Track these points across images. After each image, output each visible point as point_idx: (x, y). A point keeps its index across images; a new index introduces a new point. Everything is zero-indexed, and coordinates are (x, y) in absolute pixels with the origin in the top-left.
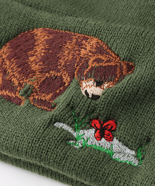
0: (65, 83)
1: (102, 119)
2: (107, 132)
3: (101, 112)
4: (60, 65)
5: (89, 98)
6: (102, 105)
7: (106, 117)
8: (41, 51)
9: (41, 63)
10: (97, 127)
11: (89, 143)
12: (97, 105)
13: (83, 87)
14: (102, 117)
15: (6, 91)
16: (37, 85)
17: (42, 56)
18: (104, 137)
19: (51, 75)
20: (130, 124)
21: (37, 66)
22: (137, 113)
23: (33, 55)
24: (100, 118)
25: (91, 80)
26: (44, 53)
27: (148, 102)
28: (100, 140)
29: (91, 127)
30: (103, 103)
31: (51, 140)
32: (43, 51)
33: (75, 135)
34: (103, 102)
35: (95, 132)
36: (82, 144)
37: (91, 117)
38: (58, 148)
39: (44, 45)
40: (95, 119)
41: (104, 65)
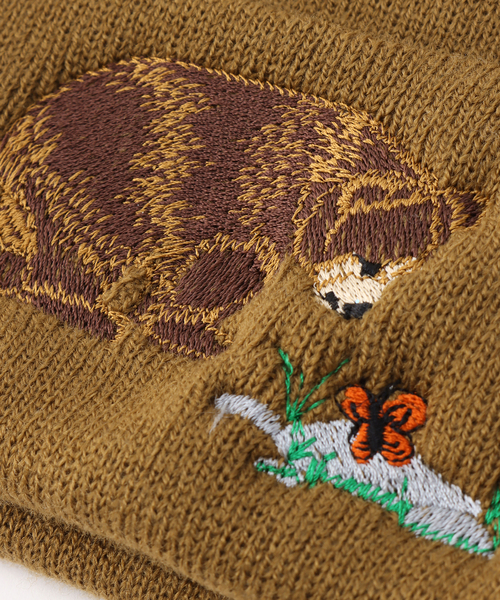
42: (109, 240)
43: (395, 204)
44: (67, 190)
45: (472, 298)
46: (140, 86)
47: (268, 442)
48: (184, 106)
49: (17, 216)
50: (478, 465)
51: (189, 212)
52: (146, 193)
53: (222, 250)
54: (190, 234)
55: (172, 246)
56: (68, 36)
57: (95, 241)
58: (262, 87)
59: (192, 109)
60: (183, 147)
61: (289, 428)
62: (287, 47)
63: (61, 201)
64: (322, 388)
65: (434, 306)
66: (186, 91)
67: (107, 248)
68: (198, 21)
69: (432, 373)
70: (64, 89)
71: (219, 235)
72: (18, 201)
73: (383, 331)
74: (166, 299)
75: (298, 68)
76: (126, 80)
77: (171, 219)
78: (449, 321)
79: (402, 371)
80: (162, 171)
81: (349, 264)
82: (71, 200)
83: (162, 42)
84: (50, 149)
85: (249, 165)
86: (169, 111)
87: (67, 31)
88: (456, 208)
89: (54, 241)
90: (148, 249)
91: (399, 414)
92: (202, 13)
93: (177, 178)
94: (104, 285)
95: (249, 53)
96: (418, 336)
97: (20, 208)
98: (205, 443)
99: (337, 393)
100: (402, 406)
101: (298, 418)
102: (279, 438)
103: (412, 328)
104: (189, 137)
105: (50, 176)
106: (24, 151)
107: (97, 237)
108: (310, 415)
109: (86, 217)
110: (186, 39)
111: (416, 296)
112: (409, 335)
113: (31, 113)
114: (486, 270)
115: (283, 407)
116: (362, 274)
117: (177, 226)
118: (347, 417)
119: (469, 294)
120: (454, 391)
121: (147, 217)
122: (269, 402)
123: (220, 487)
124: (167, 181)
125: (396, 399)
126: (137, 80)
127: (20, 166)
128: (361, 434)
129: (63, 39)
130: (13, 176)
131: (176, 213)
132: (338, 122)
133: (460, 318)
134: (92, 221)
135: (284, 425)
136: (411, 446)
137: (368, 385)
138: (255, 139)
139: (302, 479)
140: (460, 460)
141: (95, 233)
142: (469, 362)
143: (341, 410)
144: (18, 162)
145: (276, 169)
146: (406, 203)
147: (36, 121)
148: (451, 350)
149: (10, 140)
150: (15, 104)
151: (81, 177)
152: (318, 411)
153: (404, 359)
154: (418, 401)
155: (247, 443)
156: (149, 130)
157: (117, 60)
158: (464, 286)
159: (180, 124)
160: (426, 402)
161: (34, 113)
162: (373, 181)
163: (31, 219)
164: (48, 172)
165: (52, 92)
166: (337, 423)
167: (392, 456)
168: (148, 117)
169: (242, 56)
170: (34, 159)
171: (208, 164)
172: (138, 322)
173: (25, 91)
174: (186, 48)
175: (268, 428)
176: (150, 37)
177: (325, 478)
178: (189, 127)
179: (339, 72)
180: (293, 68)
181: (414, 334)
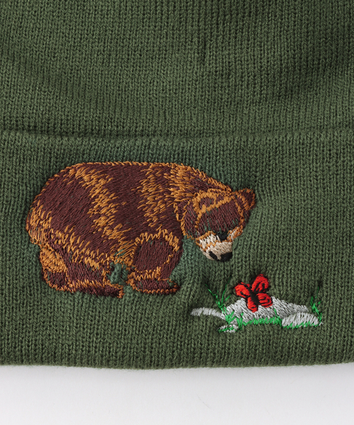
0: (173, 248)
1: (246, 280)
2: (260, 296)
3: (240, 273)
4: (151, 221)
5: (218, 260)
6: (239, 263)
7: (251, 276)
8: (108, 206)
9: (120, 226)
10: (245, 295)
11: (245, 320)
12: (232, 266)
13: (204, 247)
14: (245, 278)
15: (83, 281)
16: (130, 260)
17: (115, 214)
18: (261, 304)
19: (145, 240)
20: (287, 274)
21: (115, 232)
22: (289, 254)
23: (99, 216)
24: (243, 280)
25: (210, 235)
26: (115, 207)
27: (297, 234)
28: (257, 310)
29: (238, 298)
30: (240, 260)
31: (200, 336)
32: (112, 205)
33: (222, 316)
34: (238, 259)
35: (246, 302)
36: (237, 325)
37: (231, 284)
38: (212, 343)
39: (108, 195)
40: (237, 285)
41: (217, 206)
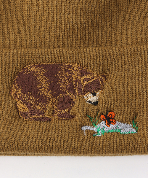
42: (41, 103)
43: (92, 80)
44: (29, 96)
45: (115, 93)
46: (31, 71)
47: (93, 131)
48: (42, 73)
49: (22, 105)
50: (129, 119)
51: (52, 92)
52: (43, 92)
53: (62, 97)
54: (55, 96)
55: (53, 100)
56: (13, 67)
57: (38, 104)
58: (54, 64)
59: (43, 73)
60: (45, 81)
61: (95, 127)
62: (57, 56)
63: (28, 99)
64: (97, 118)
65: (109, 97)
66: (40, 70)
67: (41, 105)
68: (37, 56)
69: (113, 107)
70: (17, 77)
71: (60, 95)
72: (20, 102)
73: (102, 104)
74: (57, 110)
75: (60, 59)
76: (28, 71)
77: (50, 95)
78: (113, 98)
79: (108, 109)
80: (44, 86)
81: (89, 94)
82: (30, 98)
83: (31, 61)
84: (21, 90)
85: (59, 80)
86: (39, 75)
87: (12, 66)
88: (103, 78)
89: (31, 107)
90: (49, 102)
91: (111, 116)
92: (37, 54)
93: (47, 87)
94: (45, 112)
95: (50, 59)
96: (109, 102)
97: (21, 103)
98: (85, 138)
99: (99, 118)
100: (110, 114)
101: (96, 125)
102: (94, 130)
103: (107, 102)
104: (45, 78)
105: (24, 95)
106: (16, 92)
107: (39, 103)
108: (97, 123)
109: (35, 100)
110: (36, 60)
111: (105, 97)
112: (107, 103)
113: (13, 84)
114: (115, 88)
115: (92, 124)
116: (93, 96)
117: (52, 96)
118: (103, 121)
119: (114, 92)
120: (119, 109)
121: (45, 96)
122: (90, 125)
123: (91, 143)
124: (46, 88)
125: (109, 114)
126: (30, 70)
127: (17, 95)
128: (107, 122)
129: (12, 68)
130: (17, 98)
131: (50, 93)
132: (72, 67)
133: (114, 97)
134: (36, 101)
135: (94, 127)
136: (115, 120)
137: (103, 114)
138: (58, 74)
139: (101, 134)
140: (125, 119)
141: (38, 103)
142: (119, 103)
143: (101, 120)
144: (16, 95)
145: (65, 79)
146: (94, 79)
147: (15, 85)
148: (115, 102)
149: (12, 91)
150: (10, 84)
151: (29, 93)
152: (98, 122)
153: (108, 107)
154: (112, 112)
155: (90, 133)
156: (37, 80)
157: (23, 67)
158: (112, 92)
159: (42, 76)
160: (114, 112)
161: (14, 84)
162: (86, 77)
163: (25, 104)
164: (23, 94)
165: (15, 78)
166: (102, 122)
167: (113, 123)
168: (36, 77)
169: (48, 59)
170: (19, 93)
171: (51, 82)
172: (54, 116)
173: (10, 80)
174: (36, 61)
175: (92, 129)
176: (28, 61)
177: (105, 132)
178: (45, 76)
179: (69, 58)
180: (59, 59)
181: (108, 103)
